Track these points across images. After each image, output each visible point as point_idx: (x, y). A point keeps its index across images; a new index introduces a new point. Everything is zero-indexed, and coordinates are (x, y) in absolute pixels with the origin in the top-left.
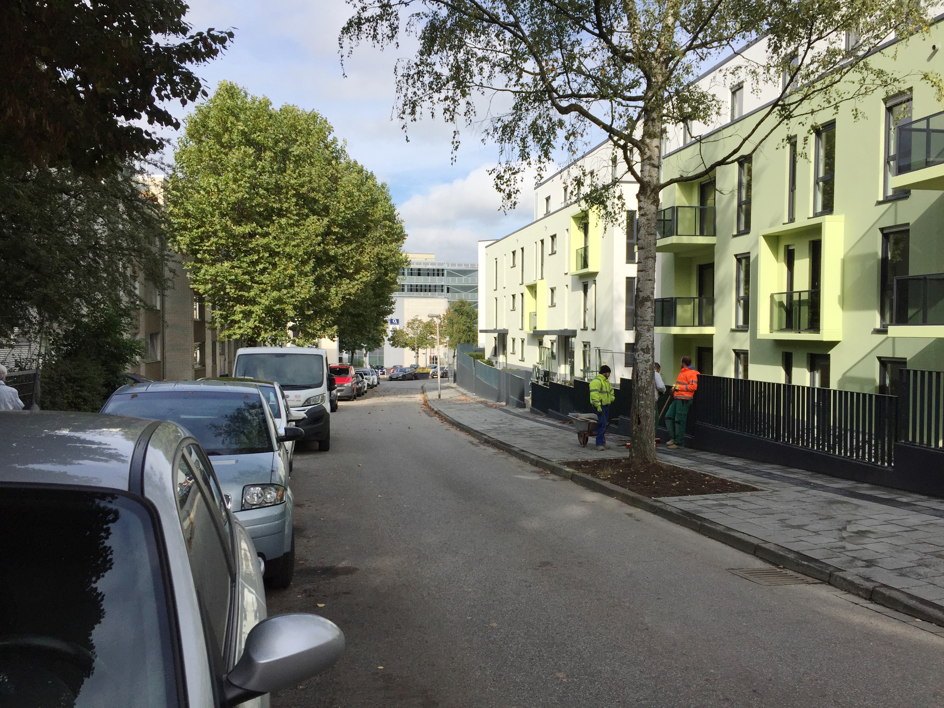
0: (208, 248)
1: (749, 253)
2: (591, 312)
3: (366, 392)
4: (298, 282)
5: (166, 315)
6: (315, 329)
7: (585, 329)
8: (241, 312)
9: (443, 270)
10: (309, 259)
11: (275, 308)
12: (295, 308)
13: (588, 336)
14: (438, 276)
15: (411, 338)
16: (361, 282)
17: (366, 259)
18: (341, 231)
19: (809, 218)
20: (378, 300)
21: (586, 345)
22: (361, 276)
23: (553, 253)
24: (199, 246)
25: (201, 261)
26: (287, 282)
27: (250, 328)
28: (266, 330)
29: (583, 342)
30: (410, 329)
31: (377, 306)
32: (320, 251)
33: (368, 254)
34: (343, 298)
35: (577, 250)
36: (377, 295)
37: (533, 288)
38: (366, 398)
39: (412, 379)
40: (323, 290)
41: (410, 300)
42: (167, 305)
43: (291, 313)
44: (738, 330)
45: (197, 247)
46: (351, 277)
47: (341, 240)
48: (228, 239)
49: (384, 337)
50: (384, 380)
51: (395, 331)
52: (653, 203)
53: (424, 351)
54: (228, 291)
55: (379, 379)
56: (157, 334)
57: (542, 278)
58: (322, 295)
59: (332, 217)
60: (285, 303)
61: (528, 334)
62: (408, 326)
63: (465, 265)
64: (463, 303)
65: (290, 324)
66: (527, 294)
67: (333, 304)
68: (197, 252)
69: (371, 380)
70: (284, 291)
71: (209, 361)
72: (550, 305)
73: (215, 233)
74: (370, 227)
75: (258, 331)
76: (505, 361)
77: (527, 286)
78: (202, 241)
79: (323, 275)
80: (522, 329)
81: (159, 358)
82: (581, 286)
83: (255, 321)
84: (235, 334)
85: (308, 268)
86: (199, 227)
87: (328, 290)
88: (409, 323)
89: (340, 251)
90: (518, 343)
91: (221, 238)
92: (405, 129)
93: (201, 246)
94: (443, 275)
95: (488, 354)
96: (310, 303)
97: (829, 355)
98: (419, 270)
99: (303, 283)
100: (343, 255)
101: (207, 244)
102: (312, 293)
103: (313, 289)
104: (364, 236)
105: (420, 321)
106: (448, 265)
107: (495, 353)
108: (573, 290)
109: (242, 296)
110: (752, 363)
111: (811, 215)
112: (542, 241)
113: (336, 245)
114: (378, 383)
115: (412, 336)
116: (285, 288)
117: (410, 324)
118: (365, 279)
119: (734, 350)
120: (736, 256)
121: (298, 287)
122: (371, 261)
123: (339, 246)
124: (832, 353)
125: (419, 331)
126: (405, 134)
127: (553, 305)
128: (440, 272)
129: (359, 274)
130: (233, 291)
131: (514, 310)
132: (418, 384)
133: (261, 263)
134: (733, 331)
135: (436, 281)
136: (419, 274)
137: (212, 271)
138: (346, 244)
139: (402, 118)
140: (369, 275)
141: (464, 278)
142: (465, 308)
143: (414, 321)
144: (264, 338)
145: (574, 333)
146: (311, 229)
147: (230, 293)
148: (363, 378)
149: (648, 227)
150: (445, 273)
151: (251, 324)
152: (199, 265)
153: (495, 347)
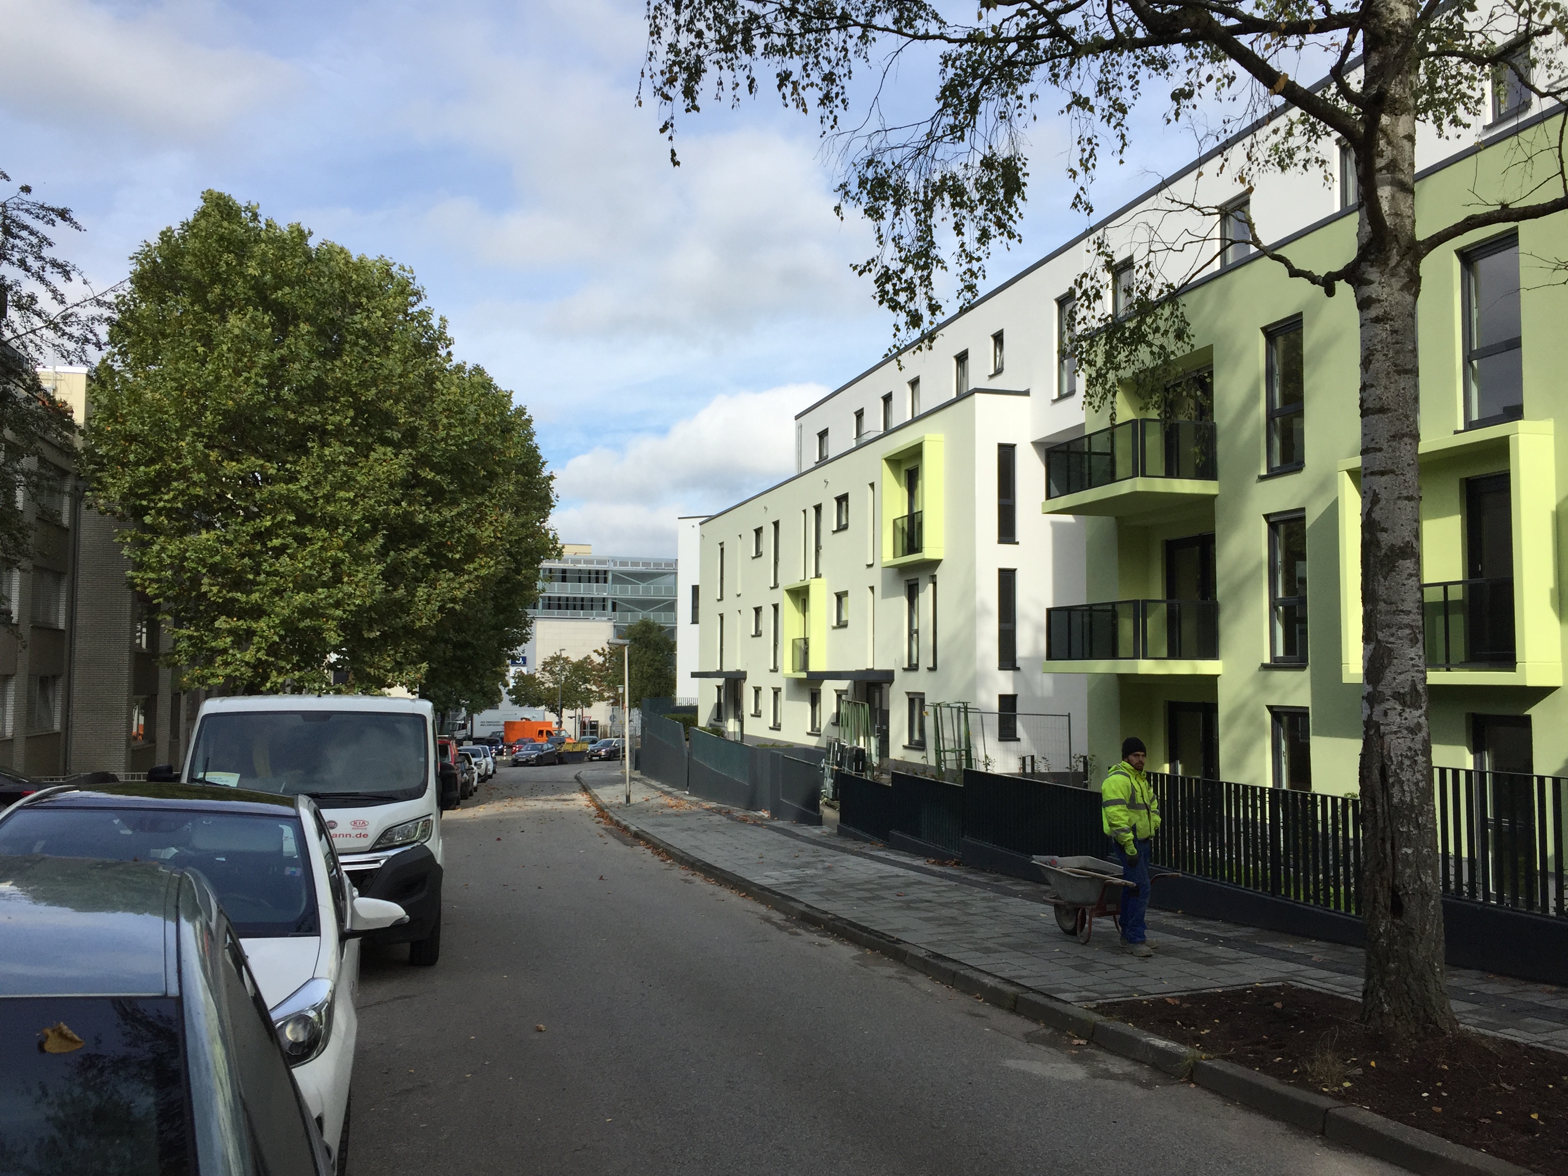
0: (169, 505)
1: (1303, 510)
2: (926, 639)
3: (476, 789)
4: (349, 575)
5: (77, 641)
6: (384, 668)
7: (913, 667)
8: (231, 632)
9: (605, 572)
10: (375, 530)
11: (302, 625)
12: (343, 626)
13: (919, 682)
14: (597, 582)
15: (549, 689)
16: (477, 577)
17: (485, 534)
18: (438, 478)
19: (1456, 432)
20: (501, 617)
21: (916, 701)
22: (476, 565)
23: (842, 528)
24: (150, 501)
25: (155, 530)
26: (328, 574)
27: (247, 664)
28: (281, 671)
29: (908, 693)
30: (547, 674)
31: (498, 628)
32: (398, 516)
33: (491, 523)
34: (441, 609)
35: (895, 521)
36: (499, 609)
37: (800, 595)
38: (479, 803)
39: (554, 764)
40: (401, 592)
41: (548, 623)
42: (81, 621)
43: (333, 637)
44: (1276, 665)
45: (145, 503)
46: (457, 568)
47: (437, 495)
48: (210, 486)
49: (501, 687)
50: (505, 764)
51: (520, 677)
52: (1405, 288)
53: (572, 713)
54: (204, 589)
55: (495, 763)
56: (55, 677)
57: (818, 575)
58: (398, 602)
59: (422, 450)
60: (323, 615)
61: (789, 679)
62: (544, 669)
63: (644, 564)
64: (647, 627)
65: (333, 657)
66: (788, 607)
67: (420, 619)
68: (144, 511)
69: (483, 766)
70: (322, 592)
71: (163, 733)
72: (835, 624)
73: (183, 474)
74: (497, 474)
75: (264, 671)
76: (737, 730)
77: (787, 591)
78: (156, 490)
79: (403, 563)
80: (775, 670)
81: (57, 727)
82: (903, 588)
83: (258, 652)
84: (213, 675)
85: (371, 547)
86: (151, 462)
87: (411, 593)
88: (545, 664)
89: (436, 517)
90: (767, 697)
91: (195, 484)
92: (669, 132)
93: (153, 501)
94: (605, 582)
95: (704, 719)
96: (373, 615)
97: (1529, 718)
98: (564, 571)
99: (361, 575)
100: (441, 525)
101: (166, 497)
102: (377, 596)
103: (379, 588)
104: (483, 490)
105: (566, 660)
106: (615, 565)
107: (719, 713)
108: (886, 595)
109: (235, 600)
110: (1318, 733)
111: (1461, 427)
112: (818, 508)
113: (428, 505)
114: (494, 772)
115: (551, 685)
116: (324, 585)
117: (548, 665)
118: (484, 572)
119: (1270, 708)
120: (1267, 517)
121: (349, 584)
122: (497, 538)
123: (434, 507)
124: (1536, 712)
125: (563, 678)
126: (669, 146)
127: (841, 625)
128: (601, 576)
129: (474, 562)
130: (215, 589)
131: (758, 634)
132: (568, 771)
133: (278, 536)
134: (1265, 667)
135: (595, 591)
136: (564, 579)
137: (173, 547)
138: (447, 505)
139: (667, 97)
140: (492, 563)
141: (641, 586)
142: (652, 636)
143: (556, 659)
144: (276, 683)
145: (888, 677)
146: (381, 470)
147: (210, 595)
148: (470, 763)
149: (1397, 352)
150: (610, 577)
151: (249, 656)
152: (147, 537)
153: (719, 704)
